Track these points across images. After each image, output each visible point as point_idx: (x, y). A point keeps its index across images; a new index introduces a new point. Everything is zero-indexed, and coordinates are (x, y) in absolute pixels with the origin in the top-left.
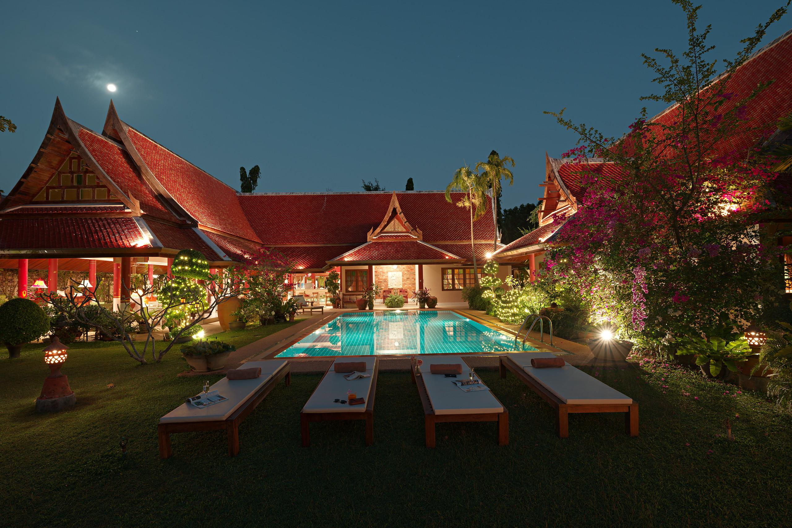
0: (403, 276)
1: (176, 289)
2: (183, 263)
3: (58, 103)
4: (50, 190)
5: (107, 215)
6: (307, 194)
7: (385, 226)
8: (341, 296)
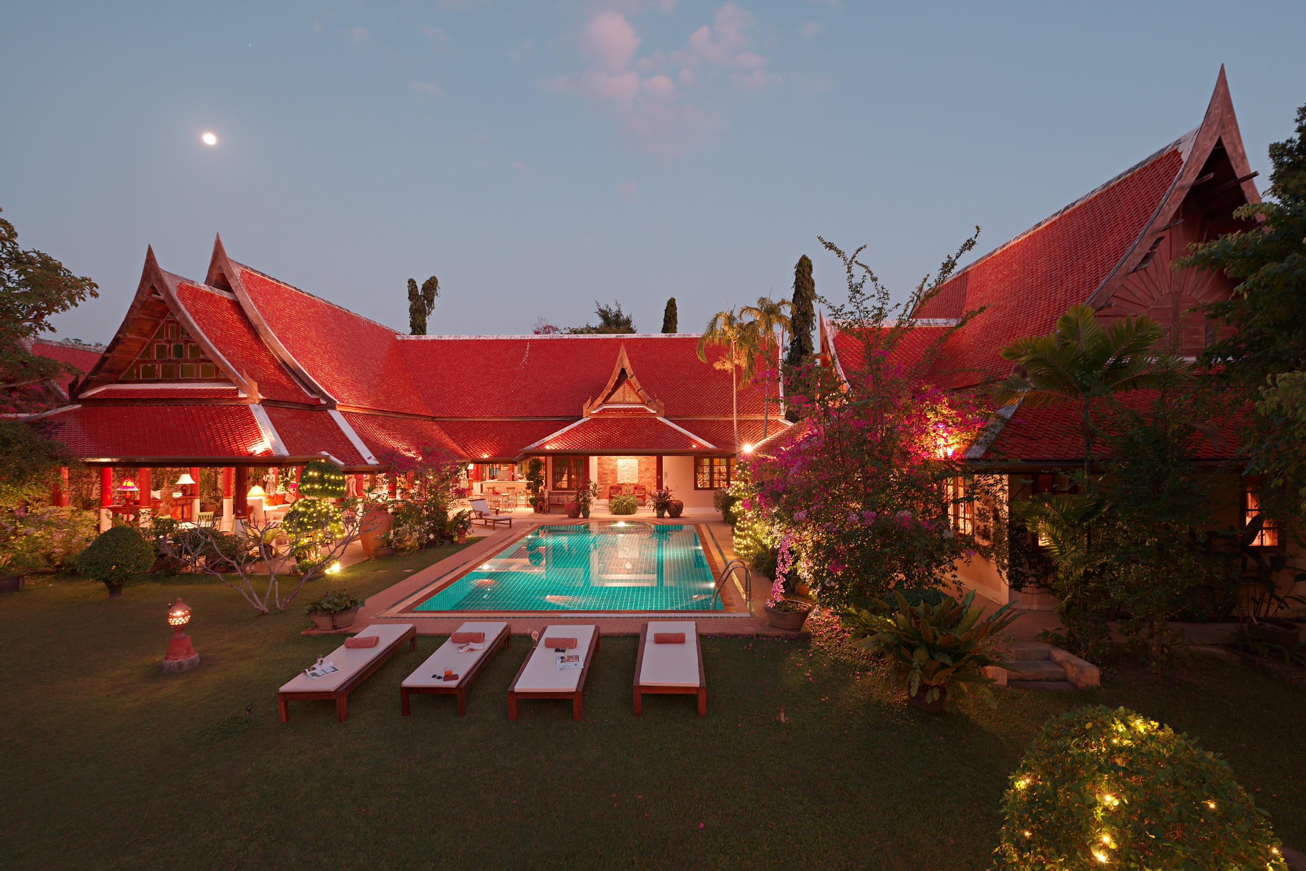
0: (639, 465)
1: (304, 514)
2: (312, 480)
3: (150, 252)
4: (141, 365)
5: (215, 401)
6: (500, 338)
7: (610, 395)
8: (546, 496)
